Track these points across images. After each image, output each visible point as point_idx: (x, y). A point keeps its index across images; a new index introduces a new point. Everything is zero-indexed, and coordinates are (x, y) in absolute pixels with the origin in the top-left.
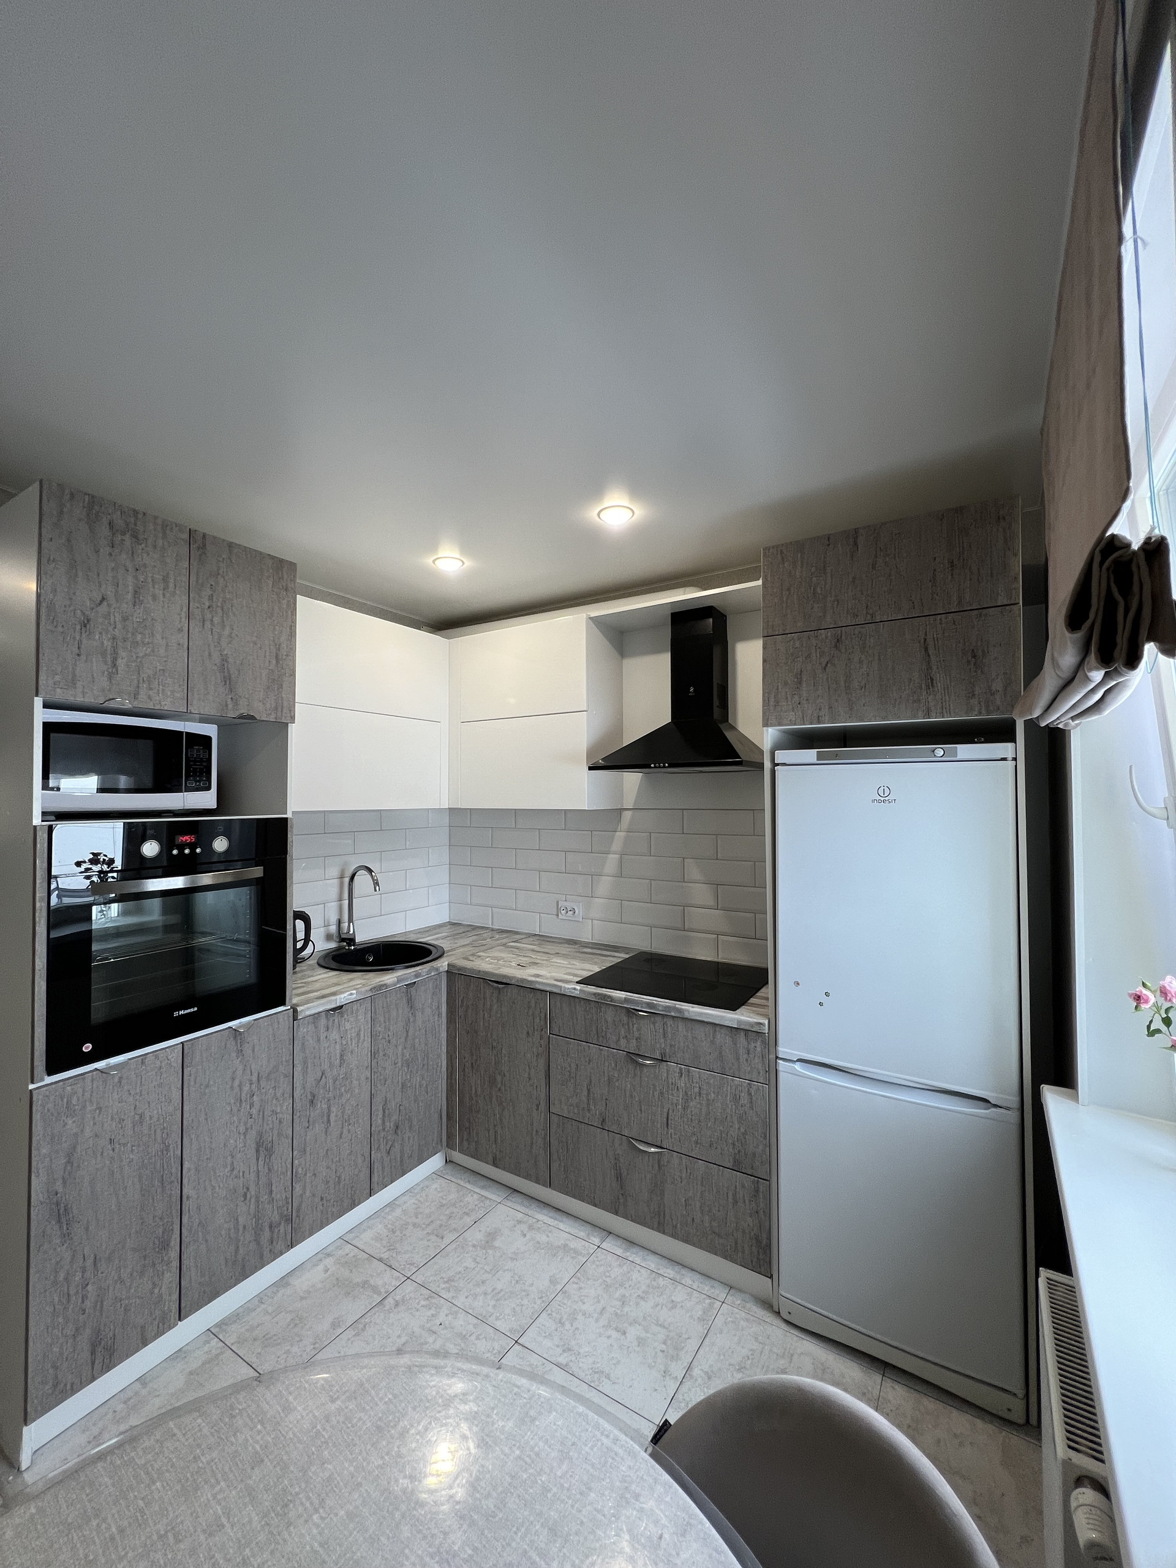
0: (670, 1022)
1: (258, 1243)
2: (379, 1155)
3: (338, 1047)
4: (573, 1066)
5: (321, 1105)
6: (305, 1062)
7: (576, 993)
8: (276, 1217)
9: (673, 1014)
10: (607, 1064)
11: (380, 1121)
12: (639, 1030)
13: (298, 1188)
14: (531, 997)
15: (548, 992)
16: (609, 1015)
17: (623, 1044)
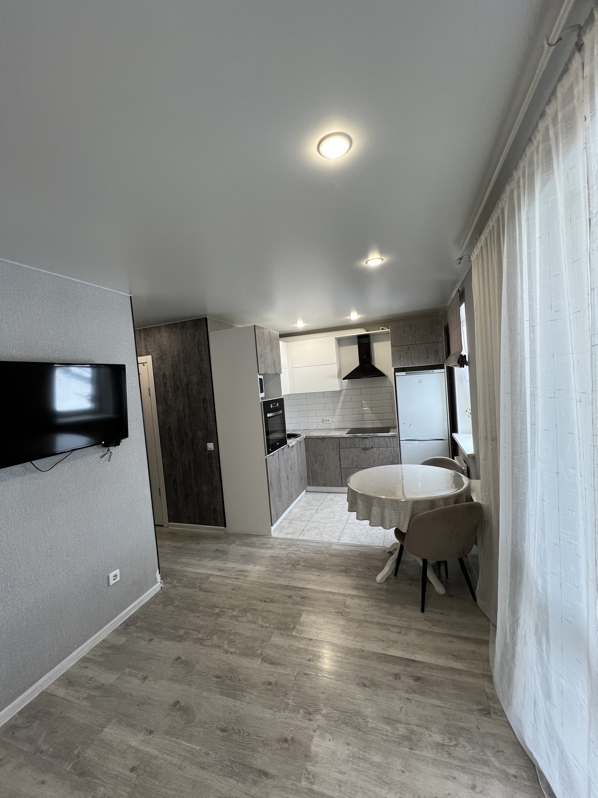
3: (293, 456)
4: (347, 455)
5: (293, 470)
10: (357, 452)
11: (299, 477)
14: (333, 440)
15: (339, 438)
16: (357, 440)
17: (361, 446)
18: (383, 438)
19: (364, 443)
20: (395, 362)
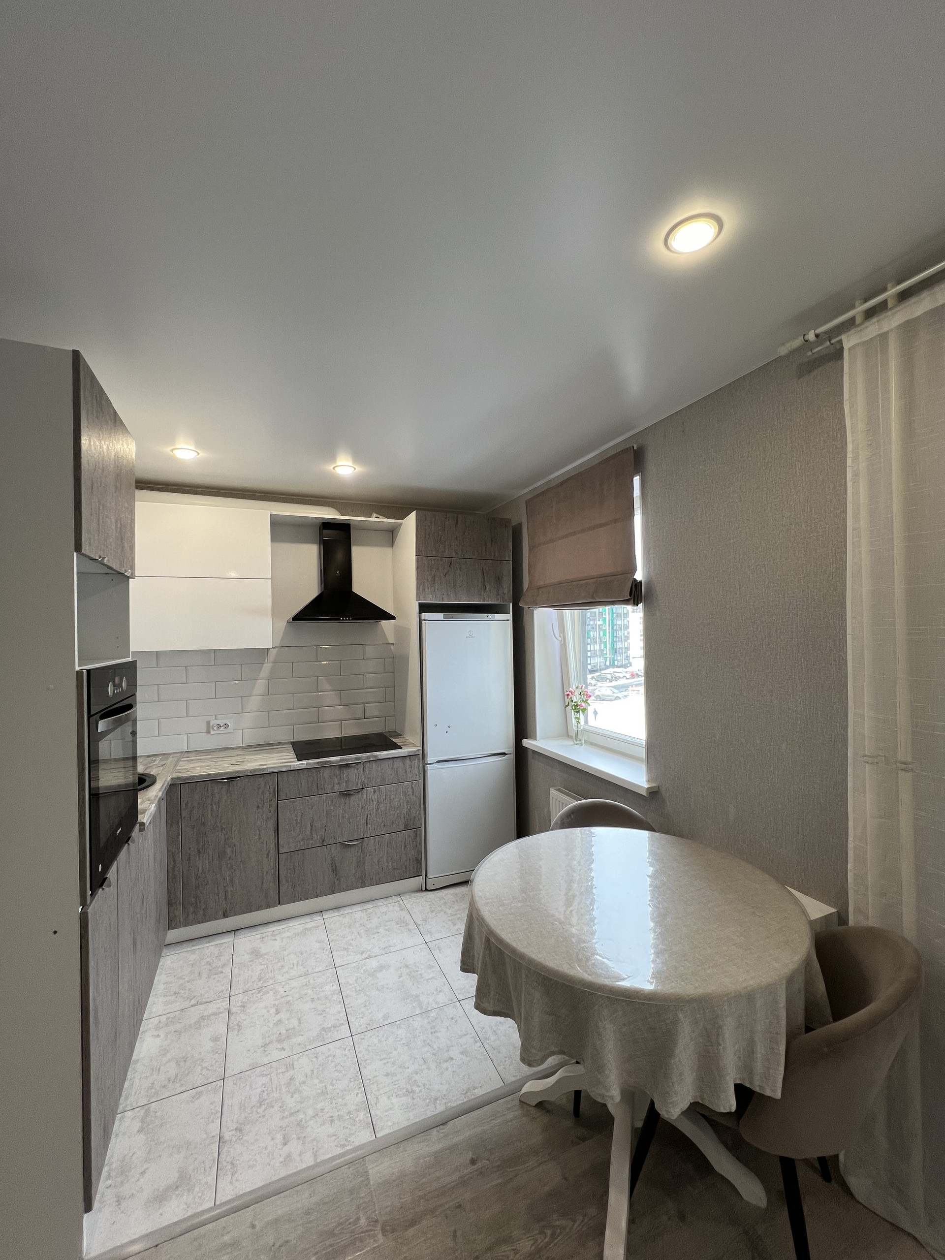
4: (299, 815)
7: (303, 766)
9: (372, 759)
10: (325, 805)
14: (261, 780)
15: (277, 772)
16: (326, 773)
17: (336, 788)
18: (391, 761)
19: (346, 779)
20: (424, 590)
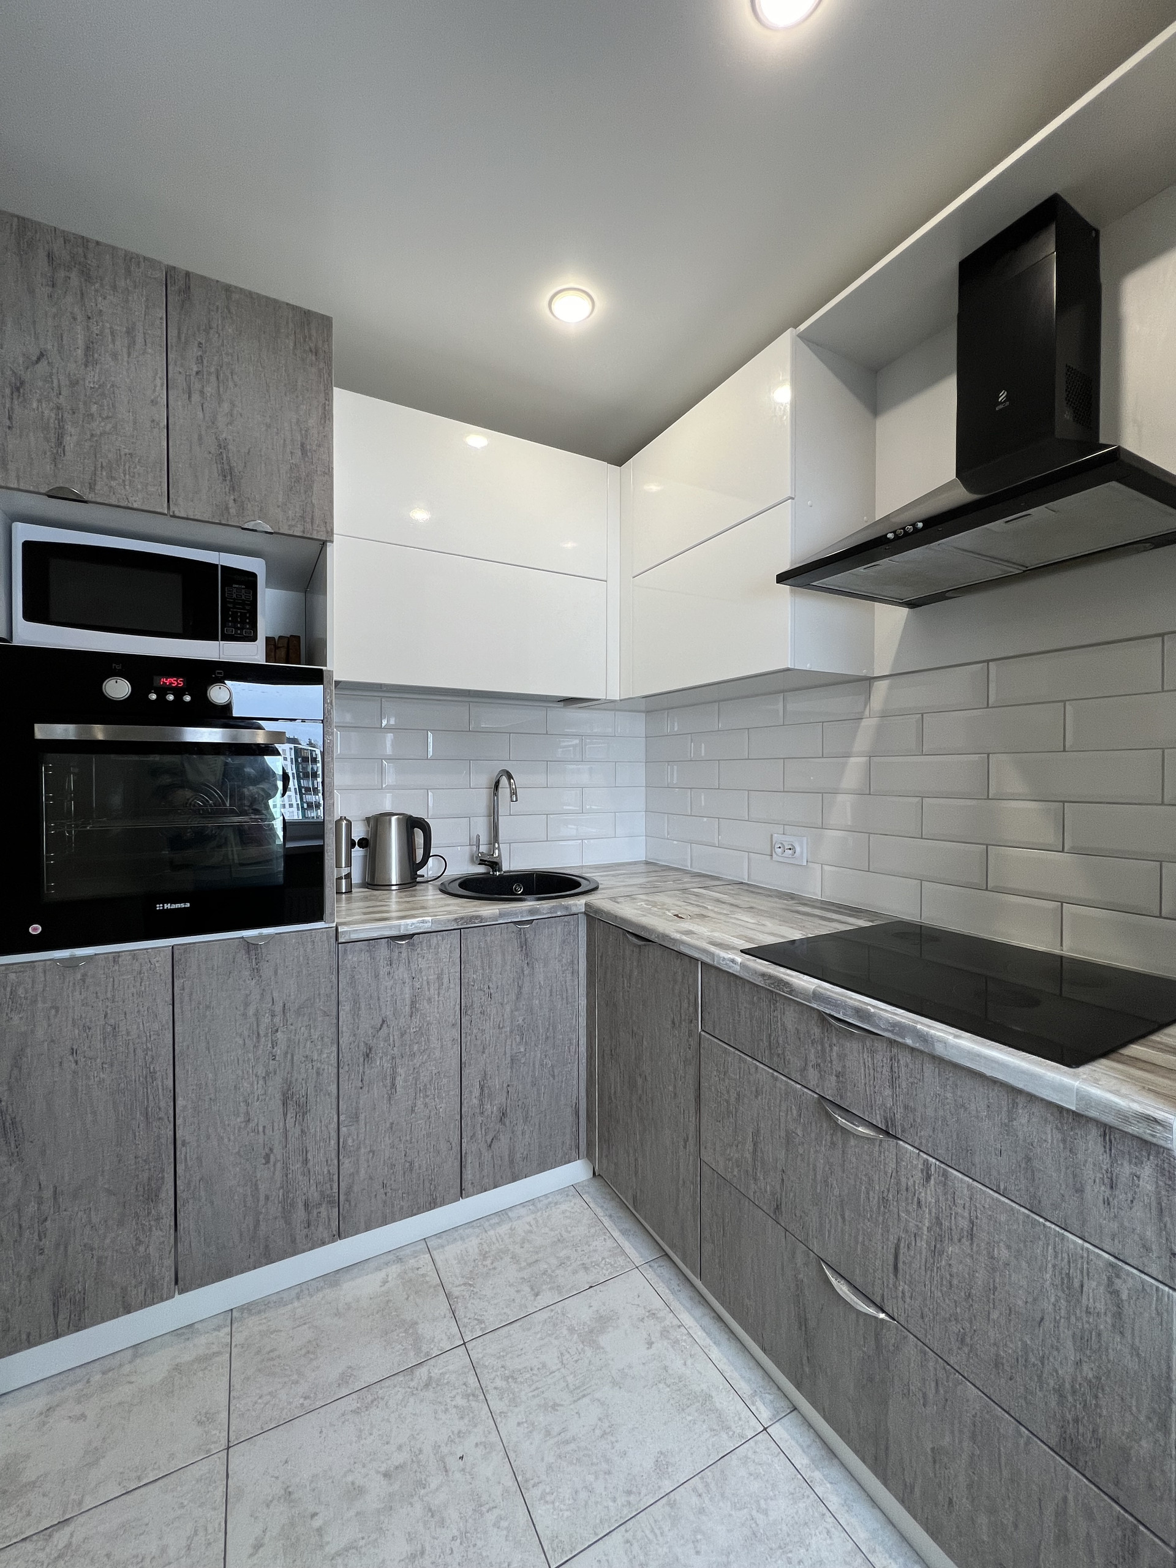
0: (904, 1058)
1: (288, 1222)
2: (474, 1147)
3: (407, 990)
4: (733, 1096)
5: (382, 1063)
6: (356, 1001)
7: (735, 969)
8: (314, 1195)
9: (909, 1041)
10: (784, 1108)
11: (475, 1101)
12: (842, 1057)
13: (346, 1164)
14: (678, 965)
15: (701, 961)
19: (837, 1069)
